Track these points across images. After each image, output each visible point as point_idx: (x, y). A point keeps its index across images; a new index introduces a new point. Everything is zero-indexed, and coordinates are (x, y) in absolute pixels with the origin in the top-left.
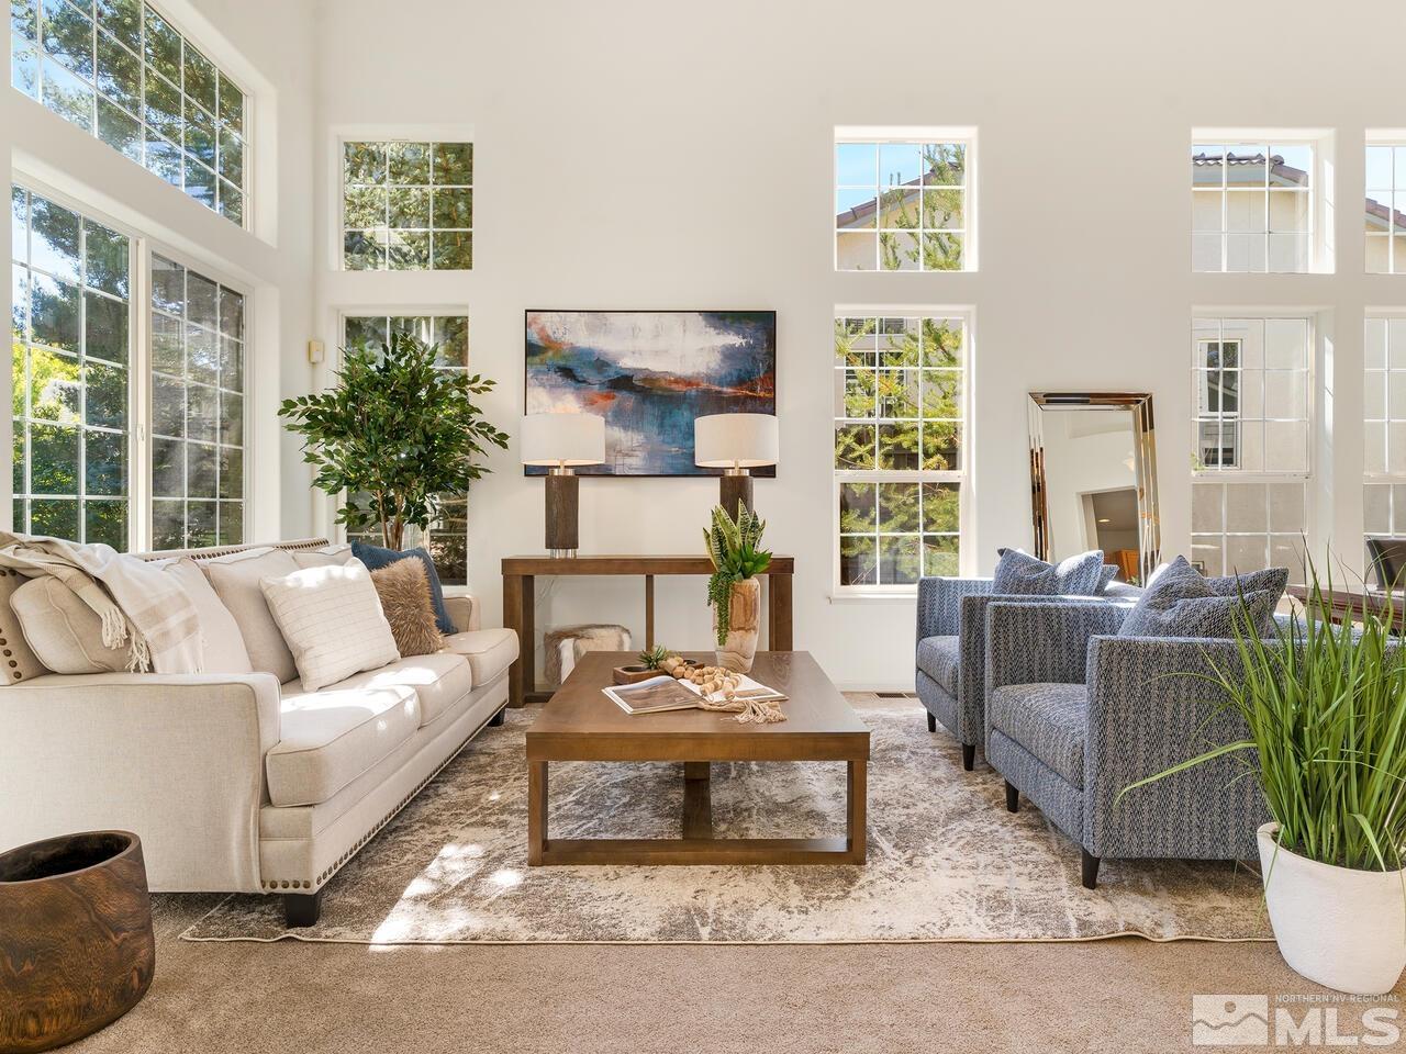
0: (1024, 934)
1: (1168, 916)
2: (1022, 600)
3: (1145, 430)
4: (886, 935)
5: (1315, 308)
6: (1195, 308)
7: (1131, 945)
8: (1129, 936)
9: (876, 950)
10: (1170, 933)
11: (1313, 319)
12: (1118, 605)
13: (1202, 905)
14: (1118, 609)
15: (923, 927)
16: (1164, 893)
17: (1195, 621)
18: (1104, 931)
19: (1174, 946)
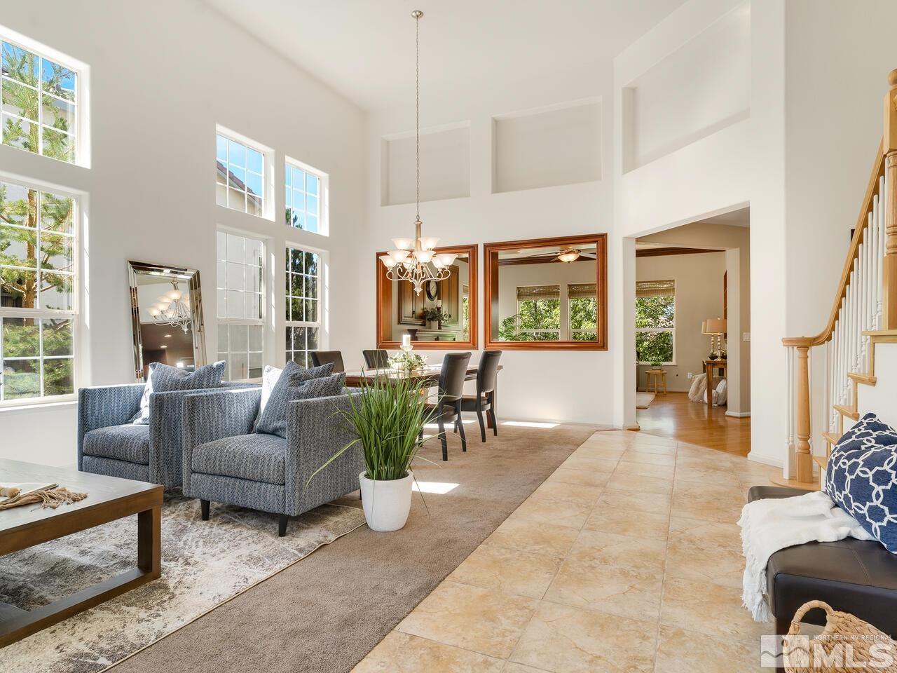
0: (283, 566)
1: (324, 532)
2: (191, 393)
3: (196, 288)
4: (222, 599)
5: (267, 237)
6: (219, 226)
7: (323, 549)
8: (322, 546)
9: (222, 609)
10: (332, 538)
11: (265, 242)
12: (231, 391)
13: (331, 523)
14: (231, 394)
15: (235, 586)
16: (312, 526)
17: (319, 390)
18: (311, 549)
19: (336, 542)
